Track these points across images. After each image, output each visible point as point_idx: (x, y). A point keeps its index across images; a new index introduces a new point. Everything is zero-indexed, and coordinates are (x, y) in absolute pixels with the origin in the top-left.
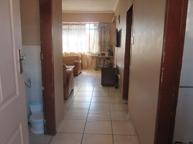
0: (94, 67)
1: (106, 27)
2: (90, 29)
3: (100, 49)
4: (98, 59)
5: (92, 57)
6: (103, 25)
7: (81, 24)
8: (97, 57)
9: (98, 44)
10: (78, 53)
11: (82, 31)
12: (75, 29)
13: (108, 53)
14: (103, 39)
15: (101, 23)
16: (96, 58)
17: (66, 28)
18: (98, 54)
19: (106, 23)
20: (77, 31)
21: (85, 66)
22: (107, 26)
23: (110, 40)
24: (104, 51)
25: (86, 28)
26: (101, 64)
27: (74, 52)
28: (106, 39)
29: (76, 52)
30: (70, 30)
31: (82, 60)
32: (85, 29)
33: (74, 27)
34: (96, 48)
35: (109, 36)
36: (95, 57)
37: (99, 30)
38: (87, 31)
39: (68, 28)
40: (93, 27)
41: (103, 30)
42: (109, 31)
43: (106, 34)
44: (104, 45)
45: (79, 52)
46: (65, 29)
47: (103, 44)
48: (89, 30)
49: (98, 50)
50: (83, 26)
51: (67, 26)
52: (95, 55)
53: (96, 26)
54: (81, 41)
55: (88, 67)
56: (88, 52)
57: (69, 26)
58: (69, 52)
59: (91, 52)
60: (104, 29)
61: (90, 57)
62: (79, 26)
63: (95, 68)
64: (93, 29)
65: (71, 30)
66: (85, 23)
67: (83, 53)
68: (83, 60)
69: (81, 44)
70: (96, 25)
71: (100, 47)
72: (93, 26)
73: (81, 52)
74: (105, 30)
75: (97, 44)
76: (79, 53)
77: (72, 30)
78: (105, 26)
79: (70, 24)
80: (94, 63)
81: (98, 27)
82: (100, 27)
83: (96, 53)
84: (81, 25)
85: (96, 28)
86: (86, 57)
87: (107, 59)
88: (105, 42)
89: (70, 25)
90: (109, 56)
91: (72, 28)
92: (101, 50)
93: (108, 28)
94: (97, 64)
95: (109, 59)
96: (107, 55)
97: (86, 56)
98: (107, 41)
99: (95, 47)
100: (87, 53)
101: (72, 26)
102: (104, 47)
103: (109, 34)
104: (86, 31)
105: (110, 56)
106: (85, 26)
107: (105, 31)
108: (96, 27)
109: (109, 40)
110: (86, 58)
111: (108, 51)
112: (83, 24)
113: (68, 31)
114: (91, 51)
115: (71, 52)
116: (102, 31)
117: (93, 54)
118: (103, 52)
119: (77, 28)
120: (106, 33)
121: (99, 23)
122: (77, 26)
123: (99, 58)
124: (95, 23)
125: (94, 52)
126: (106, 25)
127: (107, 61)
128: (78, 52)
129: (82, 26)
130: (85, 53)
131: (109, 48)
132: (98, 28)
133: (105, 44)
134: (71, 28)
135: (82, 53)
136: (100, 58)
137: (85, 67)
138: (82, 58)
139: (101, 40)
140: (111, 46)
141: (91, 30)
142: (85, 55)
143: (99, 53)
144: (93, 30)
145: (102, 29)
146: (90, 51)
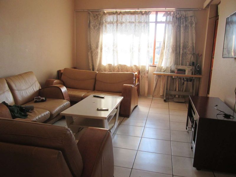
0: (161, 95)
1: (189, 17)
2: (156, 22)
3: (175, 61)
4: (169, 79)
5: (159, 76)
6: (184, 13)
7: (141, 13)
8: (168, 76)
9: (171, 50)
10: (132, 67)
11: (143, 25)
12: (129, 22)
13: (191, 70)
14: (182, 41)
15: (179, 10)
16: (166, 77)
17: (112, 20)
18: (170, 69)
19: (189, 11)
20: (133, 25)
21: (145, 92)
22: (191, 17)
23: (195, 43)
24: (182, 65)
25: (150, 21)
26: (174, 89)
27: (125, 65)
28: (188, 42)
29: (128, 65)
30: (119, 25)
31: (139, 81)
32: (147, 23)
33: (128, 18)
34: (167, 59)
35: (194, 35)
36: (165, 75)
37: (175, 23)
38: (152, 26)
39: (115, 20)
40: (164, 19)
41: (183, 23)
42: (195, 25)
43: (190, 31)
44: (183, 53)
45: (135, 66)
46: (111, 23)
47: (181, 52)
48: (154, 24)
49: (171, 62)
50: (145, 16)
51: (115, 16)
52: (164, 71)
53: (169, 16)
54: (139, 45)
55: (149, 93)
56: (152, 64)
57: (118, 16)
58: (116, 65)
59: (157, 66)
60: (186, 21)
61: (155, 75)
62: (137, 16)
63: (163, 95)
64: (163, 22)
65: (122, 23)
66: (147, 10)
67: (142, 66)
68: (141, 79)
69: (139, 49)
70: (170, 14)
71: (176, 57)
72: (164, 15)
73: (137, 65)
74: (187, 23)
75: (169, 50)
76: (134, 68)
77: (124, 25)
78: (187, 16)
79: (121, 13)
80: (161, 86)
81: (173, 17)
82: (178, 16)
83: (167, 67)
84: (140, 15)
85: (168, 20)
86: (146, 75)
87: (187, 81)
88: (185, 47)
89: (119, 14)
90: (192, 74)
91: (124, 20)
92: (176, 63)
93: (193, 18)
94: (167, 89)
95: (191, 81)
96: (188, 73)
97: (148, 73)
98: (190, 44)
99: (164, 57)
100: (150, 67)
101: (124, 16)
102: (182, 57)
103: (194, 31)
104: (149, 26)
105: (195, 74)
106: (148, 16)
107: (186, 25)
108: (170, 18)
109: (193, 43)
110: (147, 77)
111: (190, 66)
112: (143, 12)
113: (115, 26)
114: (157, 64)
115: (120, 65)
116: (180, 26)
117: (160, 69)
118: (180, 67)
119: (133, 20)
120: (190, 29)
121: (177, 10)
122: (133, 17)
123: (173, 77)
124: (168, 11)
125: (162, 66)
126: (190, 14)
127: (187, 83)
128: (132, 65)
129: (143, 16)
130: (145, 66)
131: (193, 59)
132: (172, 19)
133: (185, 51)
134: (122, 19)
135: (141, 68)
136: (174, 79)
137: (145, 94)
138: (140, 77)
139: (178, 44)
140: (198, 54)
141: (158, 24)
142: (144, 71)
143: (173, 68)
144: (164, 25)
145: (181, 23)
146: (155, 64)
